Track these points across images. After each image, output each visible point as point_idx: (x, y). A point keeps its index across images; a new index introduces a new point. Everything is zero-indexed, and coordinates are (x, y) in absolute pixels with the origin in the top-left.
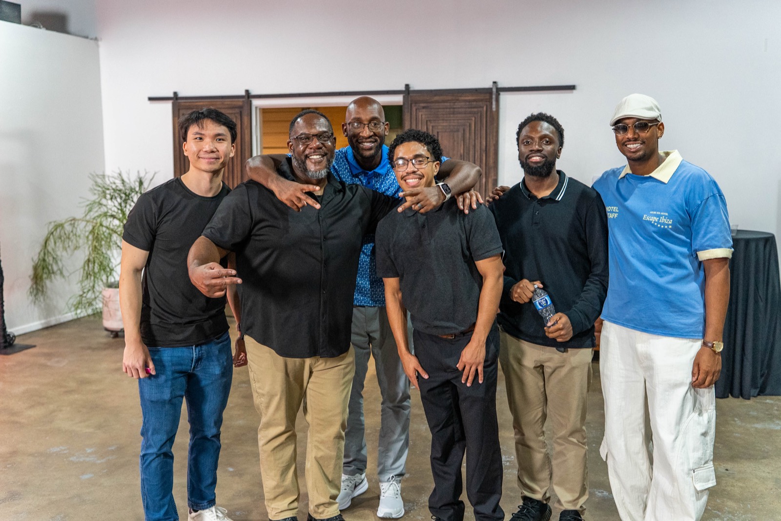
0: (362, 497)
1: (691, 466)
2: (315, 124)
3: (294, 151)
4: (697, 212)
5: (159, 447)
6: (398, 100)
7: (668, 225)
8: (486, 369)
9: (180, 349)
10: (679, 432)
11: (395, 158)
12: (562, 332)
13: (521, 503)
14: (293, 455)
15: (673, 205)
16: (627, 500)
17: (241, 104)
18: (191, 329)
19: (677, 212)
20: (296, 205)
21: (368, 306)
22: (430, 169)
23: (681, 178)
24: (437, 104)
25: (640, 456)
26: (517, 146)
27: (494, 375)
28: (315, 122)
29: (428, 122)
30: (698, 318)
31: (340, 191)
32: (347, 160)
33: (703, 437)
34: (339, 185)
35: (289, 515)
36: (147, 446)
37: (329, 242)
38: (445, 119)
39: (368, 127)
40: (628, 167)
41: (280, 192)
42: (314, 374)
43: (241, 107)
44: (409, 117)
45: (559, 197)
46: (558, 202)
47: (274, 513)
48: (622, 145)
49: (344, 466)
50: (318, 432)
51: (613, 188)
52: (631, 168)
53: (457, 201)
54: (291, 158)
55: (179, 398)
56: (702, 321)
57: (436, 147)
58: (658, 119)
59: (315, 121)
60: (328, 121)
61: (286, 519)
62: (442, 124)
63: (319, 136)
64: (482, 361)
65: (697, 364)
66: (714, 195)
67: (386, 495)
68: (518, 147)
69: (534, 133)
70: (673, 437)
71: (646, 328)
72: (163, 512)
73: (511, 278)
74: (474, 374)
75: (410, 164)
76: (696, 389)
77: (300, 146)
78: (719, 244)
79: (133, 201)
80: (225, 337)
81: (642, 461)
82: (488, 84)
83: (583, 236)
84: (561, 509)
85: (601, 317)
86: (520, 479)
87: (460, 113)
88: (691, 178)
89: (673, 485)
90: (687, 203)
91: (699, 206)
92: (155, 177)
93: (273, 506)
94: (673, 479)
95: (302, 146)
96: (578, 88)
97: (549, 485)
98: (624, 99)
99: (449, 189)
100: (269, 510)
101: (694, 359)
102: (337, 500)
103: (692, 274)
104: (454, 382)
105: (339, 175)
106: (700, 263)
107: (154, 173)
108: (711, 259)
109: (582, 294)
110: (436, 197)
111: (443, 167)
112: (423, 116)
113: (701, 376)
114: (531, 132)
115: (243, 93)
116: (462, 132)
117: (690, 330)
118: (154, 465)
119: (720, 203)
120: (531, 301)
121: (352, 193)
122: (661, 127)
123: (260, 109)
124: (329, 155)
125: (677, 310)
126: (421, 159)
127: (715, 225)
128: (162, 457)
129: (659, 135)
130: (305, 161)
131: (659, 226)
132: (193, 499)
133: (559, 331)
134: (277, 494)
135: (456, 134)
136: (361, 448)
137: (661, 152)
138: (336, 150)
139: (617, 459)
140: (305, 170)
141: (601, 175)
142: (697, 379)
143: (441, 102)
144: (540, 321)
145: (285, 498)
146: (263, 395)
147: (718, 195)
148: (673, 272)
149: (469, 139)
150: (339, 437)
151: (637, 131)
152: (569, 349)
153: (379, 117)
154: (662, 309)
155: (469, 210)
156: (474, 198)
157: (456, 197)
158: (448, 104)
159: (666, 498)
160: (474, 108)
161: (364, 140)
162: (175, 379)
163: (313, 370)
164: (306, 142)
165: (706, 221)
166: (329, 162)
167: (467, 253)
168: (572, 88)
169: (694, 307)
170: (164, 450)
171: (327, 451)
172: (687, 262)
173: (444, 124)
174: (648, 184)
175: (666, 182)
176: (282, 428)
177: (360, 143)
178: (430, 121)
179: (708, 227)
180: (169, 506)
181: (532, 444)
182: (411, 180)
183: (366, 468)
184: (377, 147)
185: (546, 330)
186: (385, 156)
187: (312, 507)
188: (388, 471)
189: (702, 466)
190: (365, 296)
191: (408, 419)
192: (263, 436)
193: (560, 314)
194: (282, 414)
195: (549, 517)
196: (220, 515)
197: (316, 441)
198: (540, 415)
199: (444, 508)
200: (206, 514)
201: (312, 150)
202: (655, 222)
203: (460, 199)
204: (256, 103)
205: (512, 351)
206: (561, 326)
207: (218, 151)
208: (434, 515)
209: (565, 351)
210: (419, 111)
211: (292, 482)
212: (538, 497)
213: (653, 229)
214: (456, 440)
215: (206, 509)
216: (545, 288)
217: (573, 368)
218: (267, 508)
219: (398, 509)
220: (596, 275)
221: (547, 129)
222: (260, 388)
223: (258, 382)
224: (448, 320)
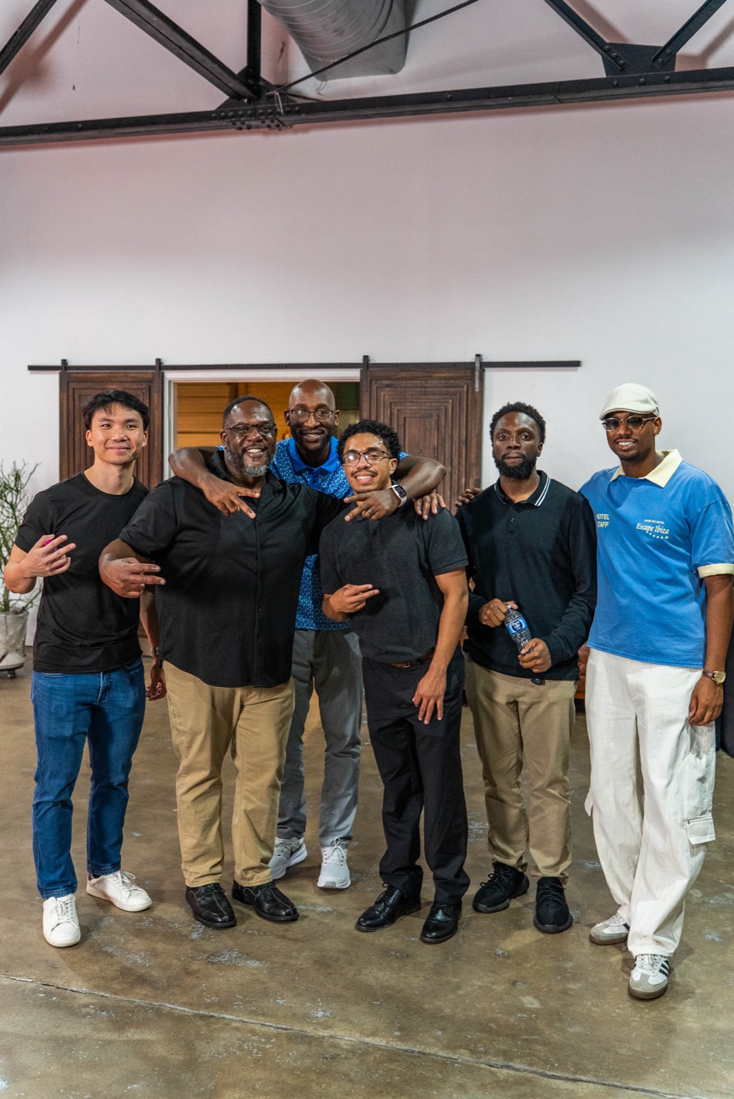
0: (300, 866)
1: (686, 816)
2: (255, 412)
3: (228, 443)
4: (696, 522)
5: (57, 793)
6: (354, 375)
7: (664, 535)
8: (446, 704)
9: (84, 676)
10: (672, 776)
11: (345, 451)
12: (539, 662)
13: (492, 871)
14: (218, 809)
15: (670, 512)
16: (615, 862)
17: (150, 376)
18: (98, 652)
19: (675, 521)
20: (228, 509)
21: (311, 629)
22: (385, 466)
23: (679, 482)
24: (404, 382)
25: (631, 808)
26: (490, 440)
27: (456, 710)
28: (256, 411)
29: (393, 405)
30: (697, 644)
31: (280, 492)
32: (289, 454)
33: (700, 783)
34: (279, 484)
35: (210, 881)
36: (40, 793)
37: (267, 551)
38: (415, 400)
39: (314, 415)
40: (621, 468)
41: (211, 493)
42: (246, 709)
43: (150, 381)
44: (368, 399)
45: (539, 503)
46: (537, 507)
47: (192, 878)
48: (613, 442)
49: (278, 828)
50: (249, 780)
51: (604, 491)
52: (625, 470)
53: (415, 504)
54: (223, 451)
55: (82, 735)
56: (703, 647)
57: (394, 441)
58: (655, 413)
59: (256, 409)
60: (269, 409)
61: (208, 885)
62: (410, 408)
63: (260, 426)
64: (442, 693)
65: (695, 697)
66: (716, 502)
67: (329, 861)
68: (493, 442)
69: (511, 426)
70: (666, 782)
71: (637, 654)
72: (59, 873)
73: (480, 597)
74: (432, 709)
75: (363, 459)
76: (694, 726)
77: (237, 438)
78: (721, 559)
79: (6, 501)
80: (137, 664)
81: (632, 815)
82: (469, 358)
83: (565, 548)
84: (539, 877)
85: (588, 644)
86: (491, 842)
87: (434, 394)
88: (691, 482)
89: (665, 838)
90: (686, 511)
91: (699, 514)
92: (36, 470)
93: (191, 869)
94: (664, 831)
95: (239, 438)
96: (584, 364)
97: (525, 848)
98: (616, 390)
99: (404, 491)
100: (186, 875)
101: (691, 691)
102: (270, 864)
103: (691, 593)
104: (409, 720)
105: (278, 472)
106: (702, 580)
107: (35, 465)
108: (713, 576)
109: (563, 618)
110: (390, 501)
111: (401, 465)
112: (386, 397)
113: (700, 711)
114: (507, 424)
115: (153, 363)
116: (436, 418)
117: (688, 657)
118: (50, 815)
119: (723, 510)
120: (503, 625)
121: (294, 493)
122: (658, 422)
123: (174, 383)
124: (269, 450)
125: (672, 634)
126: (375, 453)
127: (717, 537)
128: (60, 806)
129: (655, 432)
130: (242, 455)
131: (654, 536)
132: (94, 862)
133: (535, 660)
134: (197, 854)
135: (428, 420)
136: (299, 806)
137: (659, 451)
138: (277, 443)
139: (603, 812)
140: (241, 466)
141: (590, 478)
142: (694, 715)
143: (409, 380)
144: (514, 647)
145: (207, 860)
146: (185, 732)
147: (720, 502)
148: (669, 590)
149: (445, 427)
150: (274, 786)
151: (630, 427)
152: (546, 681)
153: (328, 404)
154: (657, 633)
155: (428, 516)
156: (435, 502)
157: (414, 500)
158: (419, 382)
159: (658, 856)
160: (452, 387)
161: (309, 431)
162: (78, 711)
163: (245, 704)
164: (245, 433)
165: (707, 531)
166: (270, 457)
167: (426, 566)
168: (576, 364)
169: (693, 632)
170: (63, 798)
171: (259, 803)
172: (686, 579)
173: (415, 408)
174: (643, 487)
175: (663, 486)
176: (204, 774)
177: (305, 434)
178: (394, 403)
179: (709, 539)
180: (66, 867)
181: (505, 797)
182: (363, 477)
183: (304, 830)
184: (324, 439)
185: (520, 659)
186: (334, 449)
187: (238, 872)
188: (332, 834)
189: (698, 817)
190: (308, 618)
191: (357, 769)
192: (183, 784)
193: (536, 640)
194: (206, 755)
195: (526, 890)
196: (127, 881)
197: (247, 790)
198: (514, 762)
199: (397, 873)
200: (110, 880)
201: (251, 443)
202: (649, 532)
203: (419, 503)
204: (170, 375)
205: (481, 684)
206: (537, 654)
207: (129, 440)
208: (385, 883)
209: (542, 683)
210: (381, 391)
211: (216, 840)
212: (512, 862)
213: (647, 539)
214: (413, 791)
215: (110, 873)
216: (520, 610)
217: (551, 705)
218: (184, 872)
219: (343, 878)
220: (581, 595)
221: (526, 422)
222: (180, 724)
223: (179, 716)
224: (404, 645)
